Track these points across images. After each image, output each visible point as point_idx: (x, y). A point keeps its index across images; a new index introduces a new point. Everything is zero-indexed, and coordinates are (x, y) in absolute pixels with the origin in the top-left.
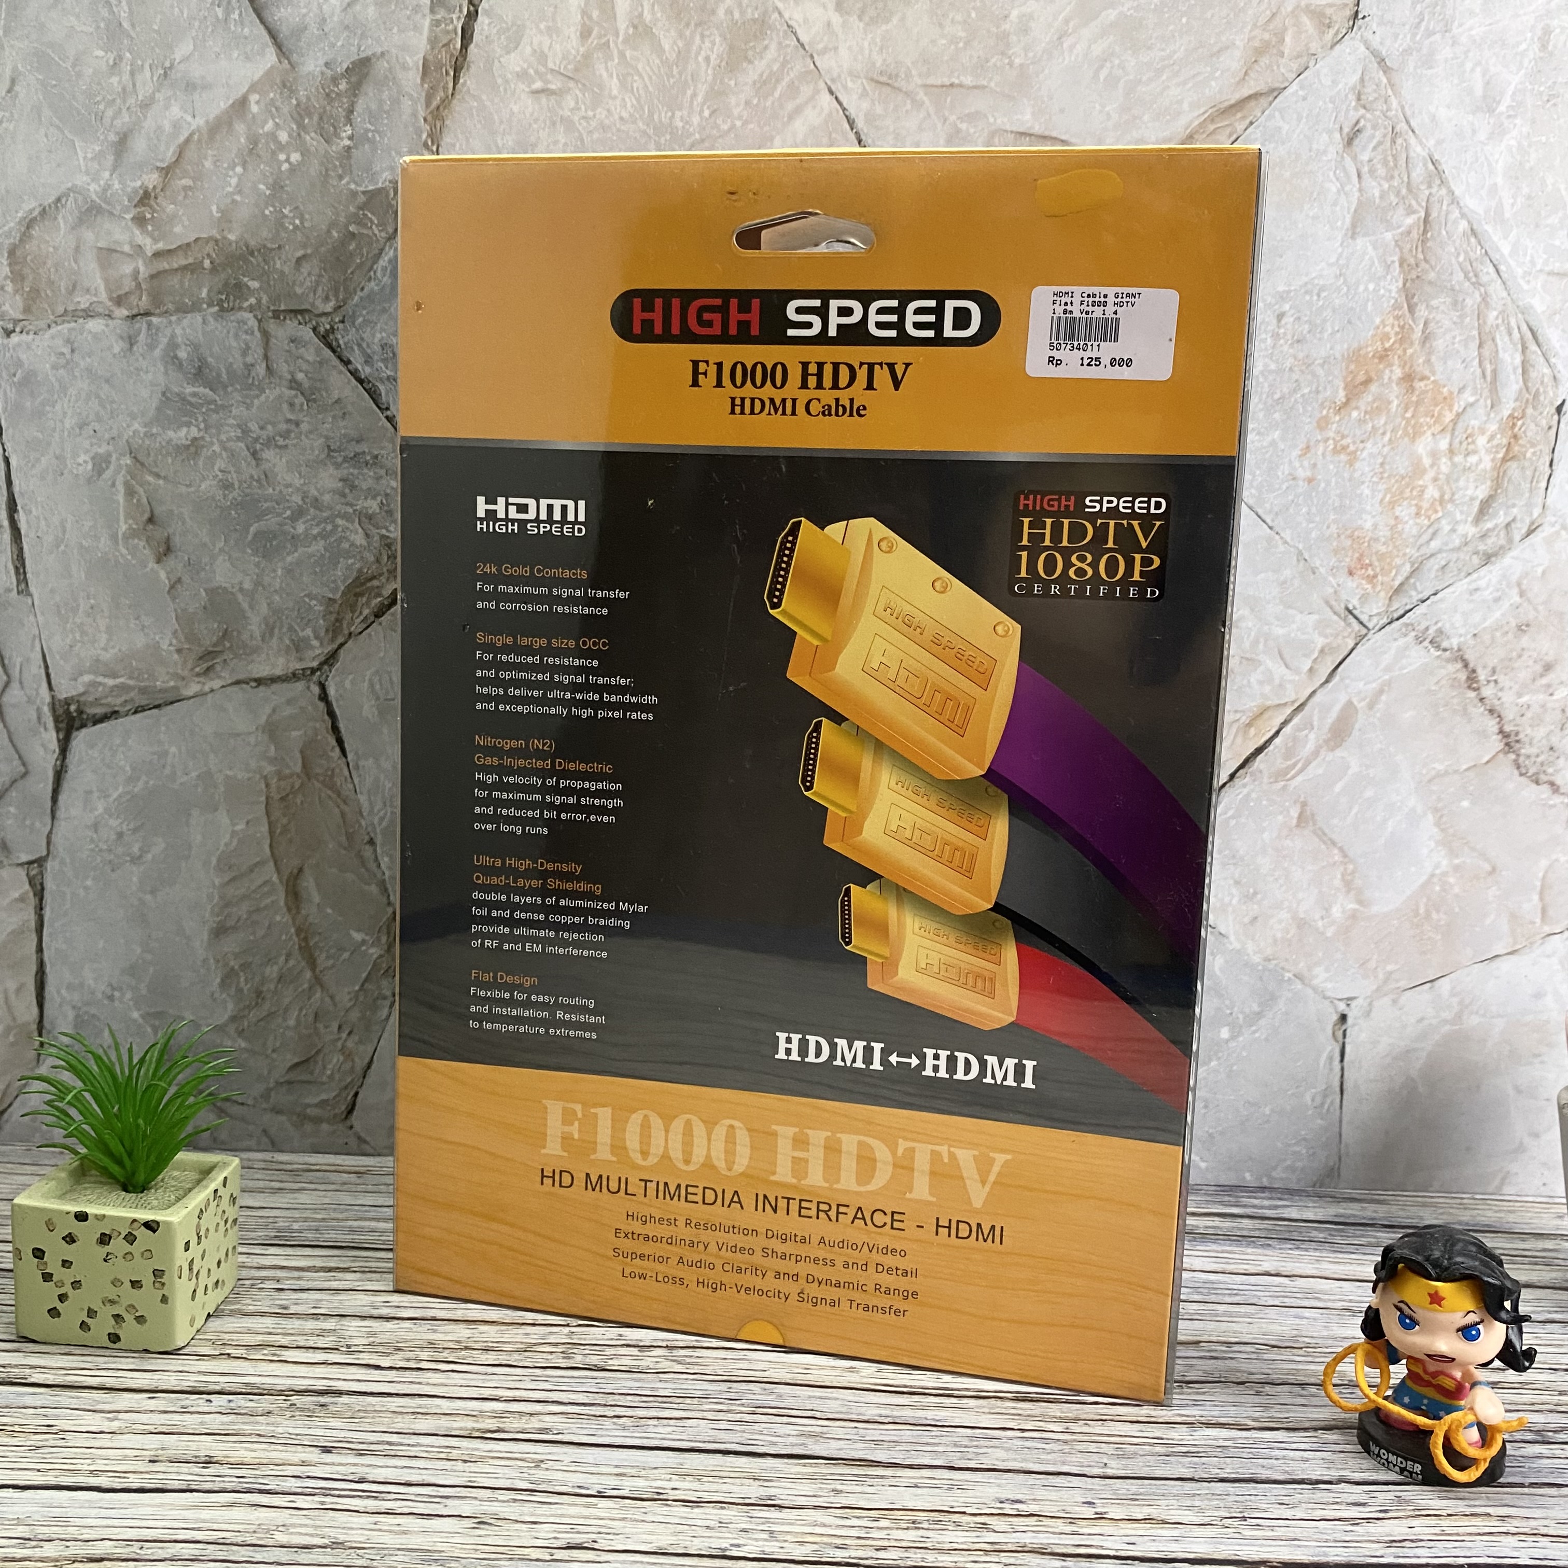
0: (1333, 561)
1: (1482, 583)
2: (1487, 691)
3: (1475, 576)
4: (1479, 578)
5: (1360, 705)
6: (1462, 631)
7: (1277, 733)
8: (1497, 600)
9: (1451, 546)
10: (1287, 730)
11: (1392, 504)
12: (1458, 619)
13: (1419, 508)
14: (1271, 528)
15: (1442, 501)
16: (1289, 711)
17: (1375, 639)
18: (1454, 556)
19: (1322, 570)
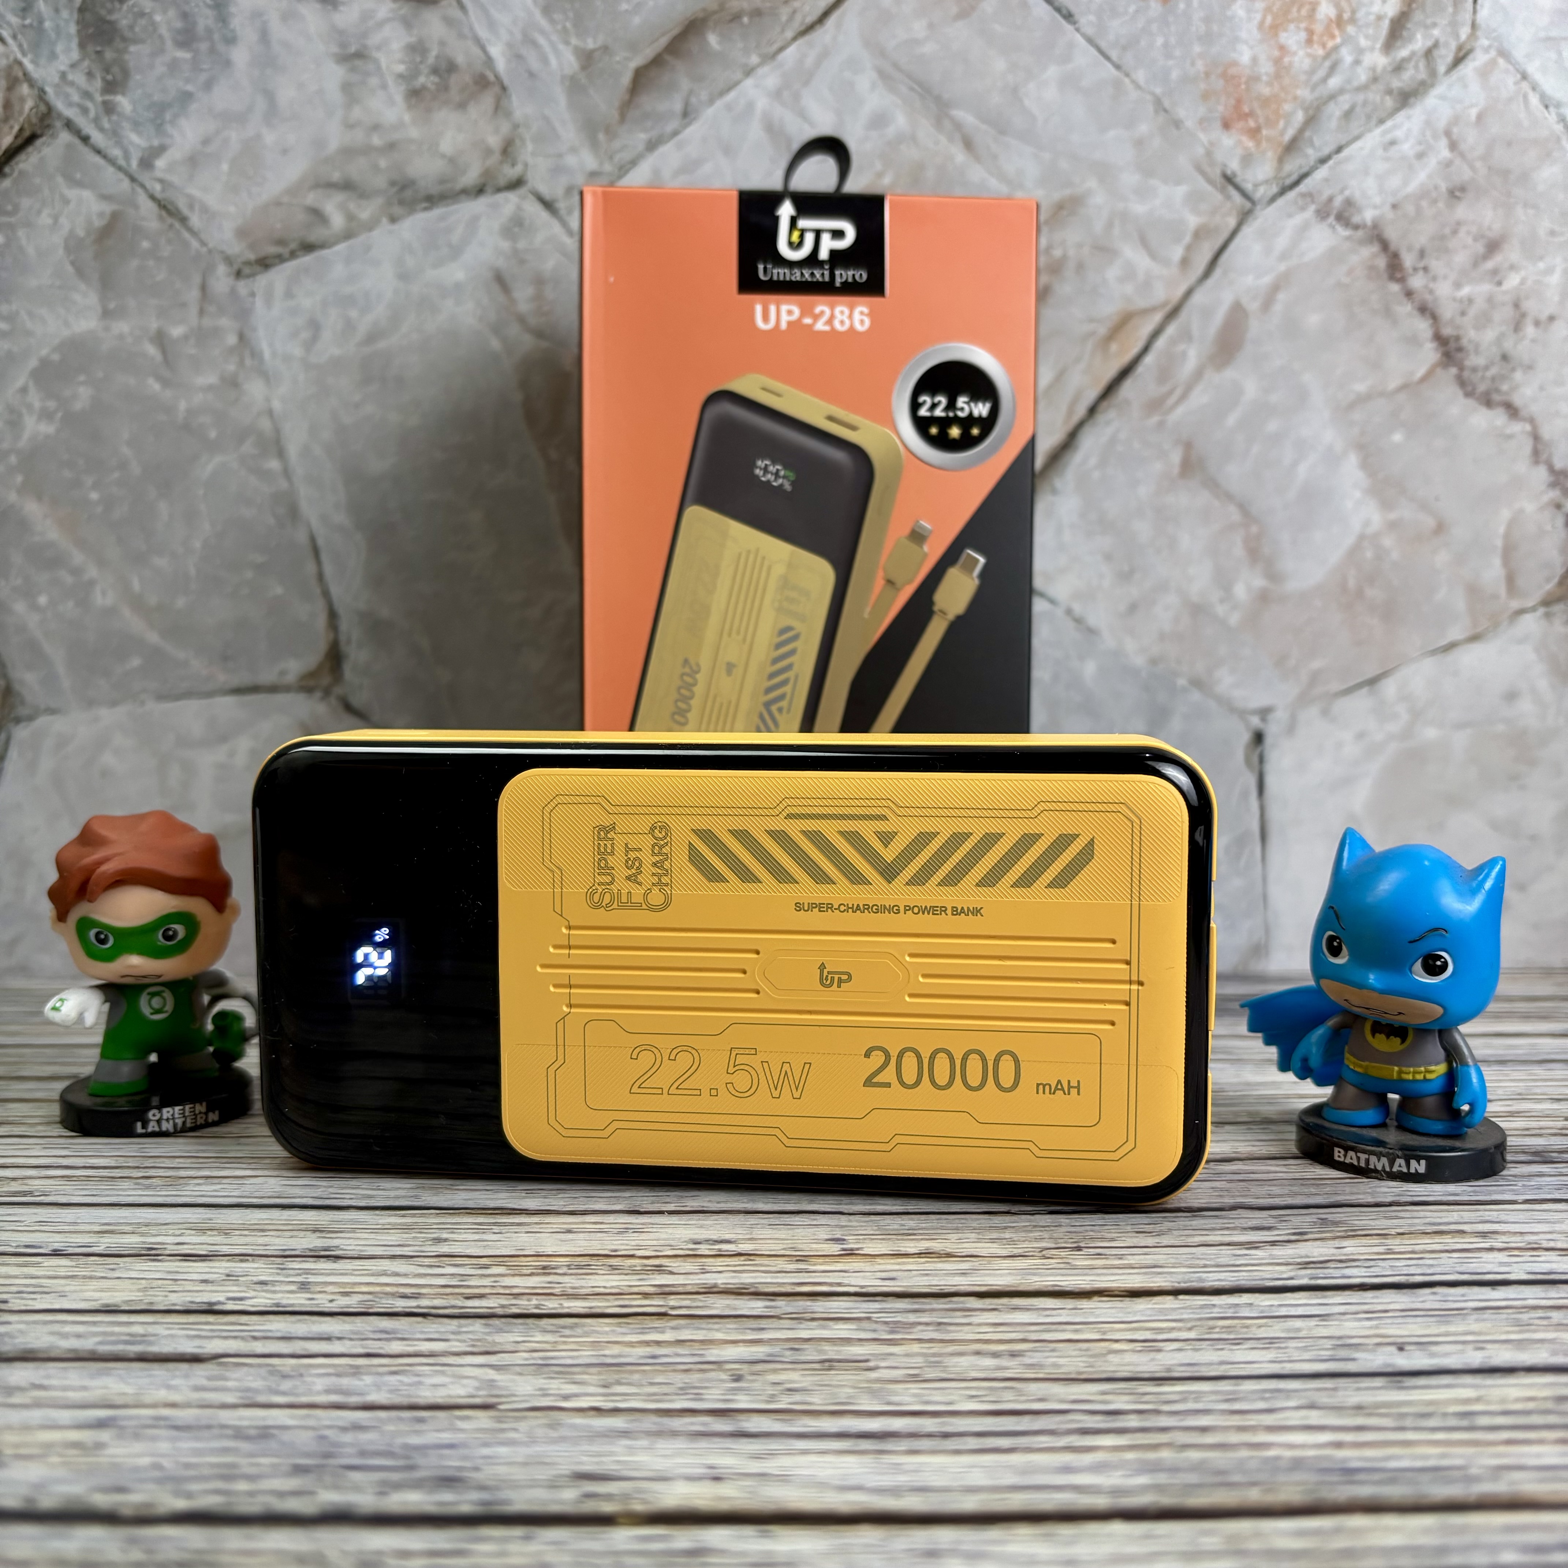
0: (1202, 111)
1: (1399, 134)
2: (1417, 282)
3: (1389, 124)
4: (1395, 127)
5: (1253, 306)
6: (1377, 200)
7: (1146, 350)
8: (1420, 156)
9: (1355, 84)
10: (1161, 343)
11: (1276, 28)
12: (1370, 184)
13: (1310, 32)
14: (1118, 67)
15: (1339, 22)
16: (1158, 317)
17: (1265, 216)
18: (1360, 97)
19: (1189, 124)
